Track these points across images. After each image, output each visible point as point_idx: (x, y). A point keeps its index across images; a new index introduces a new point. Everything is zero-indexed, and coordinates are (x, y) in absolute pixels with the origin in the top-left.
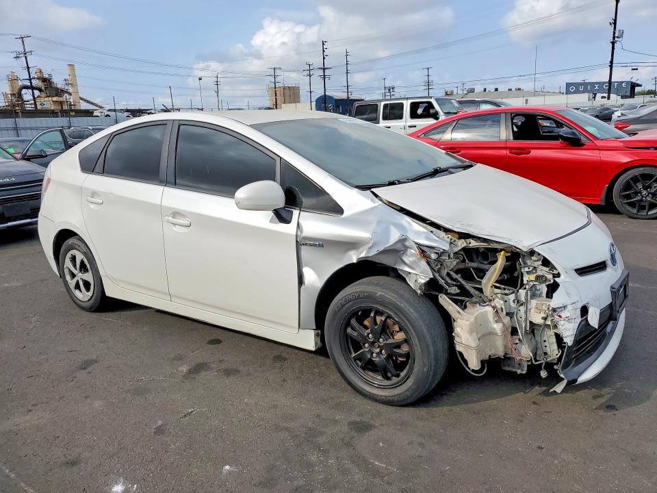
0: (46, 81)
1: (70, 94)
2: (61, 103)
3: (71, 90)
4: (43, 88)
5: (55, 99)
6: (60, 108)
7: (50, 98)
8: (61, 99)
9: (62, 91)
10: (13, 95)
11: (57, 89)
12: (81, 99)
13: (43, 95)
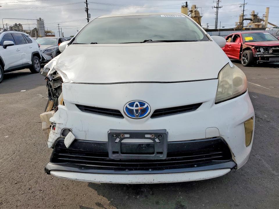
0: (255, 16)
1: (264, 21)
2: (259, 25)
3: (265, 19)
4: (253, 19)
5: (256, 24)
6: (257, 27)
7: (254, 24)
8: (259, 24)
9: (261, 20)
10: (240, 23)
11: (259, 19)
12: (269, 23)
13: (252, 22)
